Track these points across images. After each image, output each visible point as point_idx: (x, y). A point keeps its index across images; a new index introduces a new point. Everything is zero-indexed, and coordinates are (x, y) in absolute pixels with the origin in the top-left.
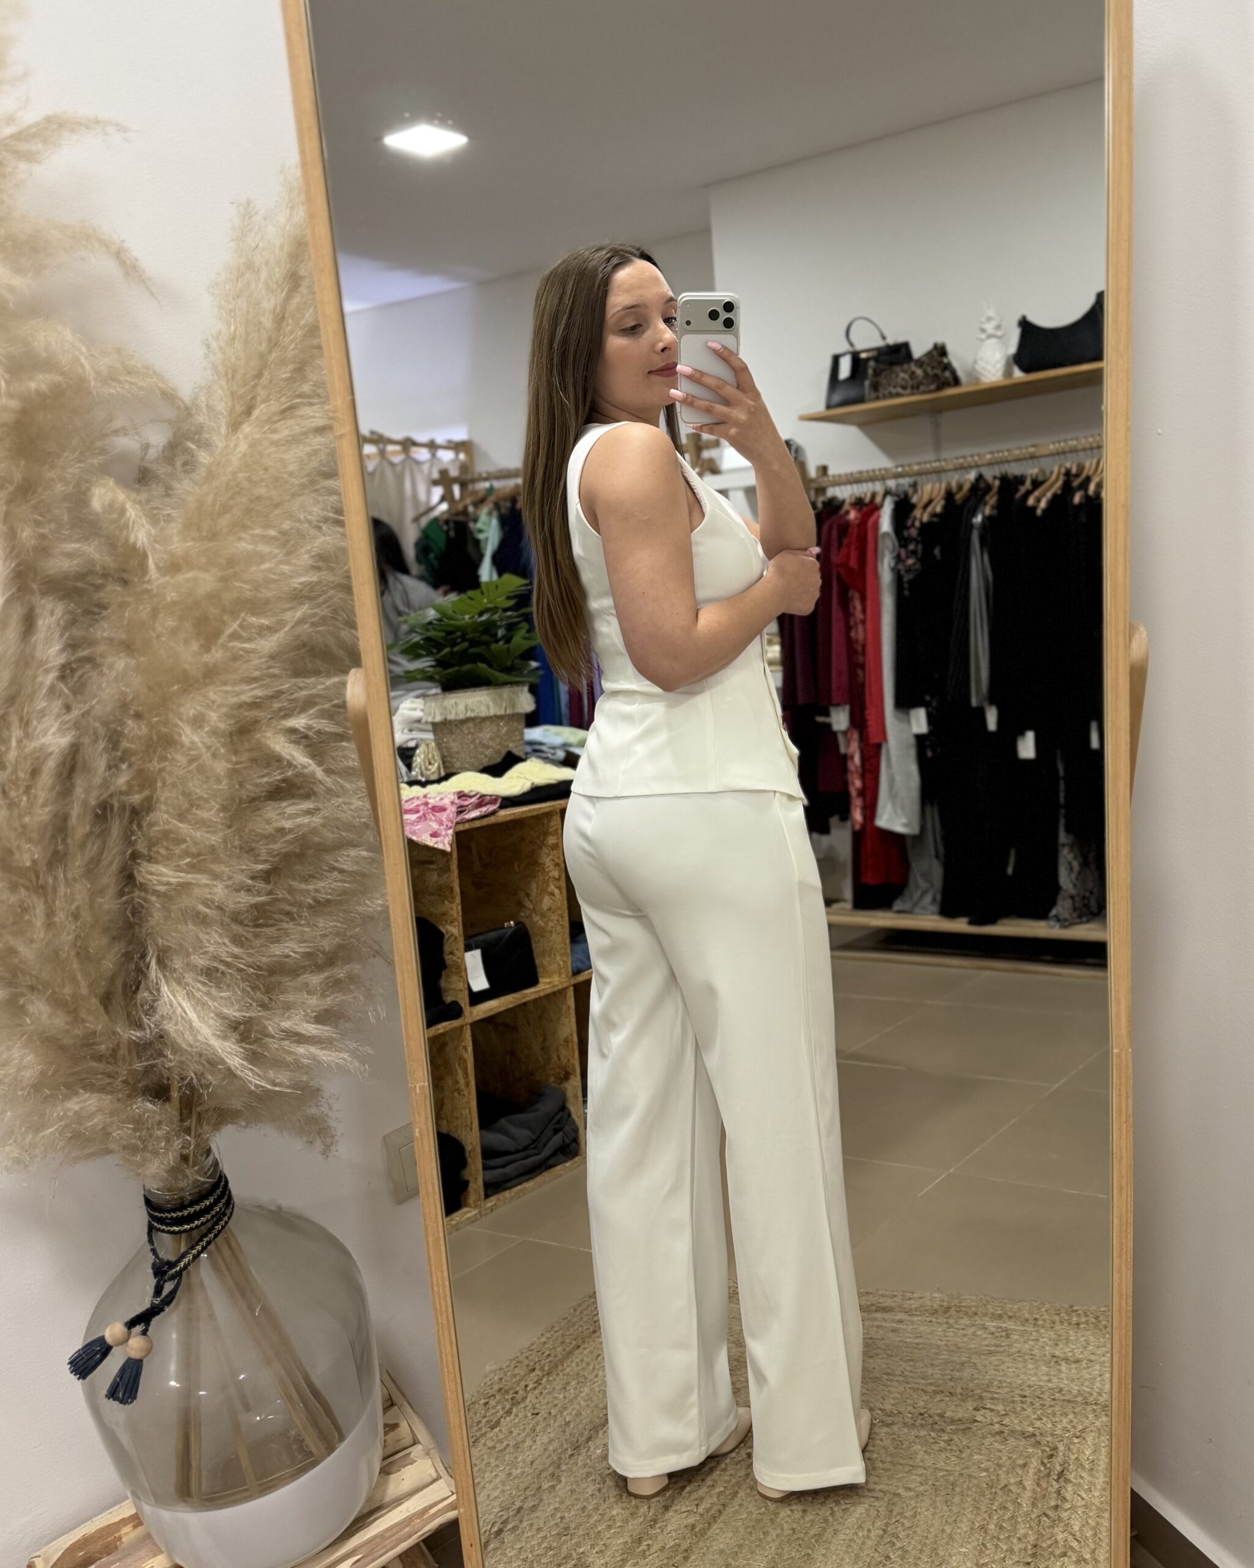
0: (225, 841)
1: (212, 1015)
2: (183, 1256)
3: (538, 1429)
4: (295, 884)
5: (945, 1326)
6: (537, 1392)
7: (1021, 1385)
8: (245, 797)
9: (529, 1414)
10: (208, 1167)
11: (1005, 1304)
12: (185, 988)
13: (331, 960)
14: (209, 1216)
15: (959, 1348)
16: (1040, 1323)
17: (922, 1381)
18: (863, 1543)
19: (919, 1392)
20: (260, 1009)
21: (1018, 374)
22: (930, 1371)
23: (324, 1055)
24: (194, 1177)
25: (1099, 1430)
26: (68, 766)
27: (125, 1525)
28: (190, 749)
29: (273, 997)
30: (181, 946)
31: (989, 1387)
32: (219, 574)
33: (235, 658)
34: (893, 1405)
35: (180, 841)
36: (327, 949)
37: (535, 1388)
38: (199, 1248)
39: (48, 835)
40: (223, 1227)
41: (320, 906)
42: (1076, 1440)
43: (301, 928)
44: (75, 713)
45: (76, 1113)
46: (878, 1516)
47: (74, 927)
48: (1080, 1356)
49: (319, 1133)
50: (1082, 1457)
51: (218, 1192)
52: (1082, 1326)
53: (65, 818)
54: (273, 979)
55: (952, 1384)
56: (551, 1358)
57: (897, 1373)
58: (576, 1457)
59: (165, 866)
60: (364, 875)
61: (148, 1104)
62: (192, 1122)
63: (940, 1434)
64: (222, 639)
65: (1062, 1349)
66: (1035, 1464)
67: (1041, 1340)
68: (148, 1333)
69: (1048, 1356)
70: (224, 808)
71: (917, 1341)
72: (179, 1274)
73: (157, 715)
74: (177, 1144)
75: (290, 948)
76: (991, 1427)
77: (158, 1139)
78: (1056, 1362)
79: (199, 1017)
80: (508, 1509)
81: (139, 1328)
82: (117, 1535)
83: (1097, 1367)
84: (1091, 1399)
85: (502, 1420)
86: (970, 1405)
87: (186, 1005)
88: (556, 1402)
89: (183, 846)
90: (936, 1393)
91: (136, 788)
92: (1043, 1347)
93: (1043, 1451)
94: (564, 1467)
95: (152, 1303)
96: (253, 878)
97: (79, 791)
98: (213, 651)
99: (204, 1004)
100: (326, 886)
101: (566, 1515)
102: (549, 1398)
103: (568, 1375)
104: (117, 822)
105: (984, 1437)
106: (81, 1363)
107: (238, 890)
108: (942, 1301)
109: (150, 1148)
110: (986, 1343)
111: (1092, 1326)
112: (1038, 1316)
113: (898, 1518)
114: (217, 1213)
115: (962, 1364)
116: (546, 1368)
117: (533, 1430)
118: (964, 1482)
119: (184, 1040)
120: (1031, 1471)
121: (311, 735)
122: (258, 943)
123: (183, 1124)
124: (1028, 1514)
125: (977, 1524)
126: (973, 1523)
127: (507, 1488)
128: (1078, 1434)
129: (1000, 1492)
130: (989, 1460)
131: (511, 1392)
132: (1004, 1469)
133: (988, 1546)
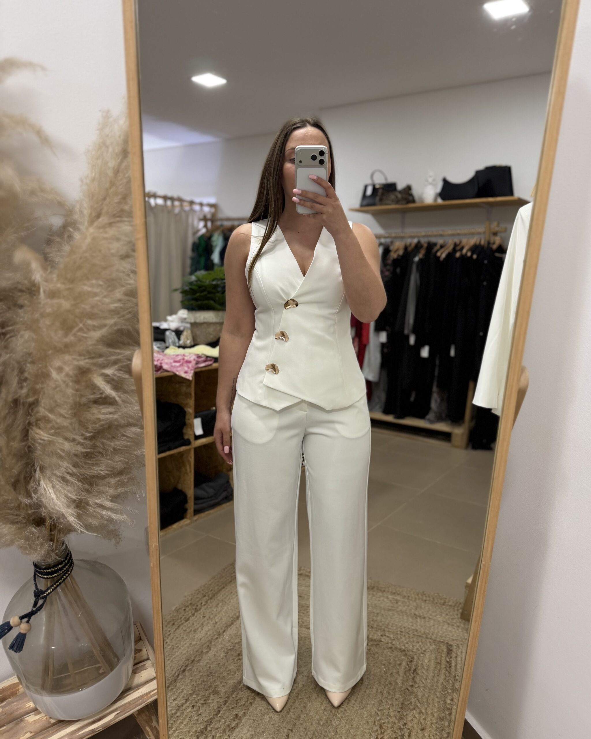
0: (72, 424)
1: (63, 496)
2: (48, 589)
3: (204, 624)
4: (105, 441)
6: (206, 607)
7: (401, 626)
8: (82, 404)
9: (202, 617)
10: (62, 551)
12: (51, 483)
13: (120, 473)
14: (61, 572)
20: (86, 494)
21: (440, 201)
23: (114, 516)
24: (54, 558)
25: (431, 651)
28: (56, 381)
29: (93, 488)
30: (50, 466)
32: (73, 301)
33: (80, 340)
35: (49, 421)
36: (119, 469)
37: (205, 605)
38: (56, 585)
40: (68, 575)
41: (116, 451)
42: (422, 655)
48: (426, 616)
50: (424, 664)
51: (66, 560)
52: (427, 602)
54: (93, 480)
55: (373, 623)
56: (213, 592)
58: (218, 639)
59: (43, 432)
60: (136, 440)
61: (34, 530)
62: (55, 532)
64: (74, 331)
65: (418, 611)
66: (404, 664)
67: (410, 606)
68: (30, 622)
69: (413, 614)
72: (46, 597)
74: (46, 546)
75: (101, 470)
76: (387, 645)
77: (37, 545)
78: (416, 617)
79: (57, 496)
80: (189, 660)
81: (25, 620)
83: (432, 621)
84: (429, 636)
85: (190, 618)
86: (379, 633)
87: (51, 490)
88: (213, 612)
89: (51, 425)
91: (31, 395)
92: (411, 610)
93: (408, 658)
95: (33, 609)
96: (85, 439)
99: (59, 491)
101: (211, 666)
102: (210, 610)
104: (22, 408)
105: (384, 649)
107: (77, 444)
109: (33, 548)
110: (388, 605)
112: (409, 595)
114: (66, 570)
115: (377, 614)
116: (210, 596)
117: (202, 624)
118: (375, 669)
119: (50, 506)
120: (403, 667)
121: (115, 378)
122: (86, 467)
123: (51, 535)
124: (400, 688)
125: (379, 691)
126: (378, 689)
127: (189, 650)
128: (423, 652)
129: (389, 676)
130: (385, 660)
131: (195, 605)
132: (392, 665)
133: (383, 701)
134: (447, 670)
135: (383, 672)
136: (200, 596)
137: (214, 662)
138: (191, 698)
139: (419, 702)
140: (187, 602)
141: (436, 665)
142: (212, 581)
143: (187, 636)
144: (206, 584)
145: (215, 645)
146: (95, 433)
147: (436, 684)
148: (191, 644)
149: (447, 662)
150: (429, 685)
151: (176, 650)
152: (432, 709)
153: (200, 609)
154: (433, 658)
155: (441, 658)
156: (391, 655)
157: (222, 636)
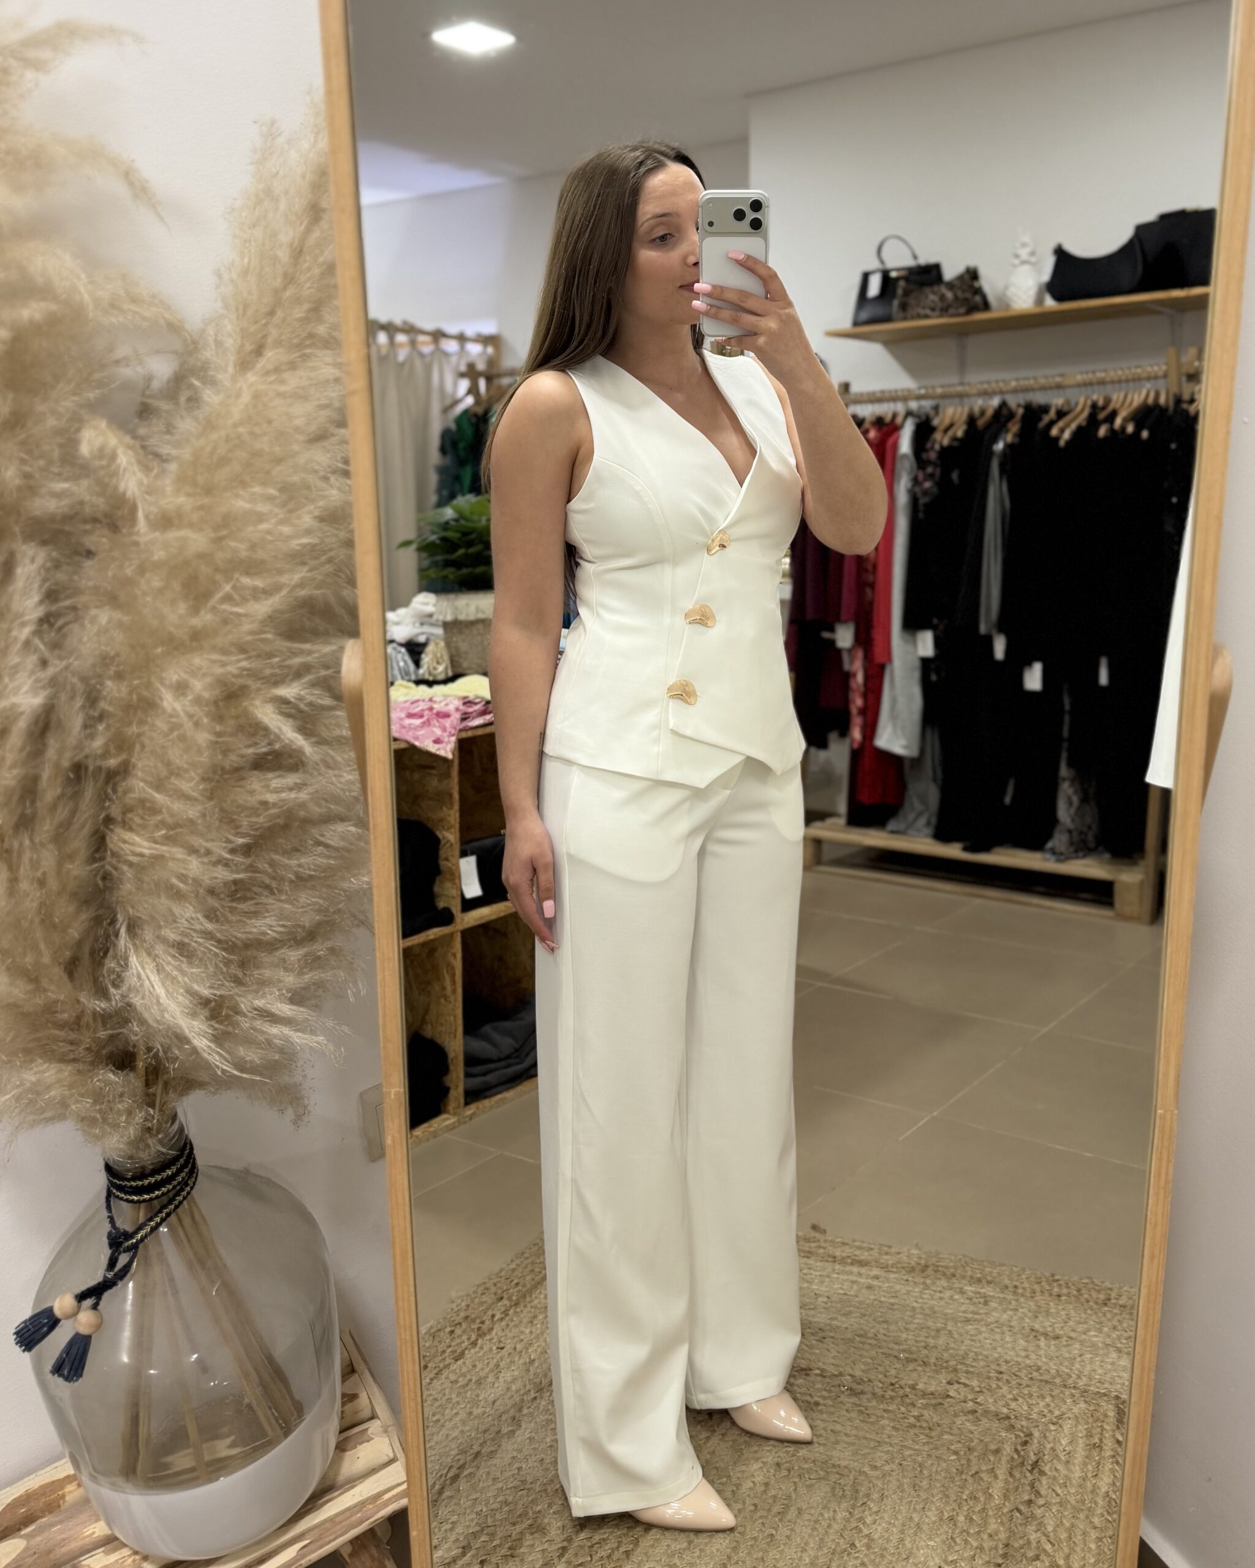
0: (204, 815)
1: (182, 991)
2: (140, 1228)
3: (502, 1364)
4: (276, 857)
5: (922, 1286)
6: (504, 1323)
7: (997, 1360)
8: (228, 767)
9: (494, 1348)
10: (172, 1135)
11: (985, 1267)
12: (154, 960)
13: (311, 935)
14: (170, 1187)
15: (935, 1312)
16: (1020, 1291)
17: (896, 1347)
18: (829, 1526)
19: (892, 1359)
20: (233, 985)
21: (1050, 302)
22: (904, 1336)
23: (298, 1038)
24: (155, 1149)
25: (1076, 1417)
26: (41, 724)
27: (70, 1483)
28: (171, 716)
29: (248, 973)
30: (152, 917)
31: (964, 1358)
32: (212, 535)
33: (225, 622)
34: (863, 1371)
35: (154, 810)
36: (307, 925)
37: (502, 1319)
38: (158, 1219)
39: (16, 798)
40: (185, 1198)
41: (302, 881)
42: (1052, 1428)
43: (281, 905)
44: (51, 671)
45: (33, 1084)
46: (844, 1496)
47: (38, 894)
48: (1061, 1332)
49: (291, 1103)
50: (1058, 1447)
51: (182, 1161)
52: (1063, 1298)
53: (36, 779)
54: (248, 953)
55: (926, 1352)
56: (520, 1288)
57: (870, 1335)
58: (538, 1401)
59: (139, 835)
60: (349, 851)
61: (111, 1076)
62: (158, 1089)
63: (909, 1407)
64: (213, 601)
65: (1042, 1322)
66: (1008, 1450)
67: (1021, 1310)
68: (99, 1308)
69: (1027, 1329)
70: (204, 780)
71: (892, 1301)
72: (135, 1248)
73: (139, 678)
74: (139, 1117)
75: (267, 926)
76: (962, 1404)
77: (119, 1113)
78: (1035, 1337)
79: (167, 991)
80: (466, 1452)
81: (89, 1302)
82: (60, 1493)
83: (1077, 1346)
84: (1070, 1381)
85: (466, 1352)
86: (943, 1378)
87: (155, 978)
88: (522, 1337)
89: (159, 818)
90: (908, 1360)
91: (113, 751)
92: (1022, 1319)
93: (1017, 1436)
94: (525, 1411)
95: (105, 1277)
96: (232, 851)
97: (51, 753)
98: (202, 613)
99: (174, 979)
100: (310, 861)
101: (524, 1466)
102: (515, 1331)
103: (535, 1307)
104: (91, 784)
105: (956, 1415)
106: (26, 1335)
107: (215, 864)
108: (920, 1258)
109: (110, 1121)
110: (963, 1308)
111: (1073, 1298)
112: (1018, 1284)
113: (865, 1500)
114: (179, 1183)
115: (938, 1331)
116: (514, 1298)
117: (497, 1366)
118: (932, 1465)
119: (151, 1015)
120: (1004, 1459)
121: (302, 706)
122: (234, 918)
123: (148, 1095)
124: (999, 1508)
125: (946, 1515)
126: (942, 1512)
127: (467, 1428)
128: (1055, 1420)
129: (970, 1480)
130: (959, 1442)
131: (478, 1321)
132: (975, 1454)
133: (958, 1540)
134: (1117, 1463)
135: (955, 1471)
136: (488, 1299)
137: (531, 1455)
138: (476, 1544)
139: (1049, 1541)
140: (458, 1312)
141: (1090, 1450)
142: (518, 1262)
143: (459, 1394)
144: (501, 1271)
145: (531, 1415)
146: (255, 836)
147: (1090, 1497)
148: (471, 1413)
149: (1118, 1442)
150: (1072, 1500)
151: (434, 1430)
152: (1084, 1558)
153: (491, 1330)
154: (1081, 1435)
155: (1101, 1434)
156: (973, 1428)
157: (548, 1394)
